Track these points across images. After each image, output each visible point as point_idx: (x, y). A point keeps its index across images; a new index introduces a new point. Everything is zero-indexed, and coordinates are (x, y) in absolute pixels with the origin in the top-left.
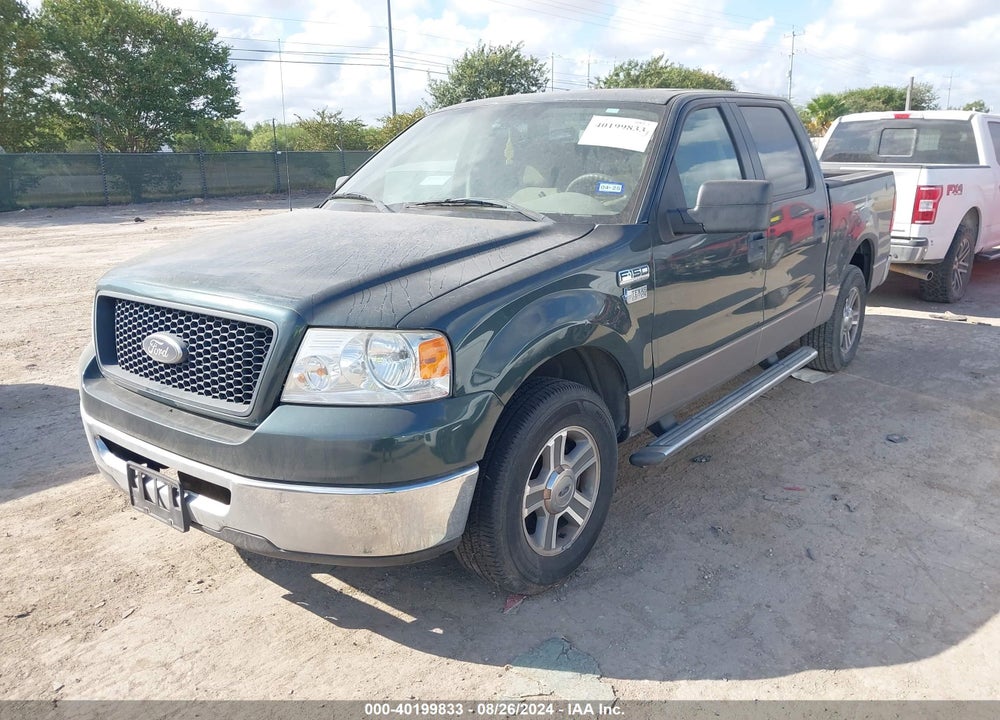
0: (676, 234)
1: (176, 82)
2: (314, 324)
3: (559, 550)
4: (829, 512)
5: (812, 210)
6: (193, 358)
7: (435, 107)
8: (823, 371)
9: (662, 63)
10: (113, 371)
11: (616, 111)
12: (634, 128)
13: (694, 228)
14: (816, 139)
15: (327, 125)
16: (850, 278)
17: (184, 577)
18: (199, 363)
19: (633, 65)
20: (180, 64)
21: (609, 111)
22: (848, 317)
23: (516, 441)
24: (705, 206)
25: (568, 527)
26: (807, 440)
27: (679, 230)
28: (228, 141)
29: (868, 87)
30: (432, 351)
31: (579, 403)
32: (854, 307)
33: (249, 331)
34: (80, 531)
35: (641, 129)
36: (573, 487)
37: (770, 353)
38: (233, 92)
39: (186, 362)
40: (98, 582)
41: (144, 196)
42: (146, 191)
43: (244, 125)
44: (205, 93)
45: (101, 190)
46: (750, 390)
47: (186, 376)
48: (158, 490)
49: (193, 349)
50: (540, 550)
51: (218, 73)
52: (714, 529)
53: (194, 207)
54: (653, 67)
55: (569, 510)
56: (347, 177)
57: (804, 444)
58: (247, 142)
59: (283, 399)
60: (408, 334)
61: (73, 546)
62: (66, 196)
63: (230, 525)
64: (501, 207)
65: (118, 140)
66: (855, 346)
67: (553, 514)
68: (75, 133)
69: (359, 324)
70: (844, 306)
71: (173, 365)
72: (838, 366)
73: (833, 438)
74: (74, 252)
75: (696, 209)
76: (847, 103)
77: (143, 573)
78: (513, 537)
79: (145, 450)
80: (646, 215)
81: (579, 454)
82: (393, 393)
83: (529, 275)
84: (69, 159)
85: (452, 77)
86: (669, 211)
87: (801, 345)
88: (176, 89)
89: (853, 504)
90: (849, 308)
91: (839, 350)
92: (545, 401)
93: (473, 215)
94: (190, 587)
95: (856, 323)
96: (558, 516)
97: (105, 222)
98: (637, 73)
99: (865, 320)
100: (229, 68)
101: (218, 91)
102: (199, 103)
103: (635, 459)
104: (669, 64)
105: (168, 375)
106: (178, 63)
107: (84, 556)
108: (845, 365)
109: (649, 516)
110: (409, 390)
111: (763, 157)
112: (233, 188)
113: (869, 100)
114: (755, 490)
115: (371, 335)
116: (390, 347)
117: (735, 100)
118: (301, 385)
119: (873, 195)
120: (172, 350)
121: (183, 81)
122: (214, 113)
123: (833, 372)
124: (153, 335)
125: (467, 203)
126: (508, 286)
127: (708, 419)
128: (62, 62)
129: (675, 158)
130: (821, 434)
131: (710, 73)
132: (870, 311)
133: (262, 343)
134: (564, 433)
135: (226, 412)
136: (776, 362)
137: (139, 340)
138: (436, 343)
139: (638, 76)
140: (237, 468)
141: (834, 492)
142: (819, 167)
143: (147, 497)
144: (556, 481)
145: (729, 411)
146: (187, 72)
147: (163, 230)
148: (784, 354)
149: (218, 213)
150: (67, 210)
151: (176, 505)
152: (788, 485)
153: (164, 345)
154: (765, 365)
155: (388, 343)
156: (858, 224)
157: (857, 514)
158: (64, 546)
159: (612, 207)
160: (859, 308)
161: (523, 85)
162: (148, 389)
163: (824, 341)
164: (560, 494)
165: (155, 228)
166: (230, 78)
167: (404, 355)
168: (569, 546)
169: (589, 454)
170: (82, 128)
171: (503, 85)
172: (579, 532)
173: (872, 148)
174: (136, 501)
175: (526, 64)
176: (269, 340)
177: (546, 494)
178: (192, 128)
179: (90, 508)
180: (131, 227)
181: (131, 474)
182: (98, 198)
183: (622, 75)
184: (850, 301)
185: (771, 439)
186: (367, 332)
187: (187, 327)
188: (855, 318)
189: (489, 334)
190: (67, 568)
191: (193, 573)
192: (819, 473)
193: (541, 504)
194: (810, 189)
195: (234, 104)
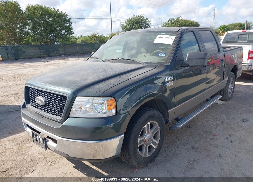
0: (181, 67)
1: (58, 27)
2: (78, 95)
3: (149, 155)
4: (226, 143)
5: (220, 58)
6: (47, 104)
7: (122, 31)
8: (224, 101)
9: (180, 19)
10: (29, 106)
11: (164, 33)
12: (169, 38)
13: (186, 65)
14: (221, 37)
15: (95, 36)
16: (231, 76)
17: (48, 160)
18: (49, 105)
19: (173, 19)
20: (59, 22)
21: (162, 33)
22: (230, 86)
23: (135, 126)
24: (188, 59)
25: (151, 148)
26: (219, 121)
27: (181, 66)
28: (71, 41)
29: (235, 23)
30: (110, 103)
31: (153, 114)
32: (232, 83)
33: (61, 97)
34: (23, 146)
35: (171, 38)
36: (152, 138)
37: (208, 97)
38: (72, 29)
39: (46, 105)
40: (26, 162)
41: (50, 55)
42: (51, 54)
43: (75, 37)
44: (65, 29)
45: (40, 54)
46: (203, 108)
47: (46, 108)
48: (39, 139)
49: (47, 101)
50: (143, 156)
51: (68, 24)
52: (193, 148)
53: (62, 57)
54: (178, 19)
55: (151, 144)
56: (94, 52)
57: (218, 122)
58: (76, 41)
59: (70, 116)
60: (103, 98)
61: (20, 151)
62: (31, 55)
63: (57, 149)
64: (133, 60)
65: (44, 42)
66: (232, 93)
67: (147, 145)
68: (34, 40)
69: (90, 95)
70: (229, 83)
71: (43, 105)
72: (228, 99)
73: (227, 120)
74: (32, 70)
75: (186, 60)
76: (229, 27)
77: (38, 159)
78: (135, 152)
79: (36, 128)
80: (172, 62)
81: (154, 129)
82: (100, 114)
83: (139, 80)
84: (32, 46)
85: (126, 23)
86: (179, 61)
87: (217, 94)
88: (58, 29)
89: (233, 141)
90: (230, 84)
91: (228, 95)
92: (144, 115)
93: (125, 62)
94: (49, 163)
95: (232, 87)
96: (148, 146)
97: (40, 62)
98: (174, 21)
99: (235, 86)
100: (71, 23)
101: (68, 29)
102: (63, 32)
103: (171, 129)
104: (182, 19)
105: (42, 108)
106: (58, 22)
107: (23, 154)
108: (230, 99)
109: (175, 144)
110: (105, 113)
111: (205, 44)
112: (72, 52)
113: (235, 26)
114: (204, 136)
115: (93, 98)
116: (99, 101)
117: (197, 29)
118: (75, 112)
119: (237, 52)
120: (42, 101)
121: (60, 27)
122: (67, 34)
123: (226, 101)
124: (38, 97)
125: (123, 59)
126: (133, 83)
127: (191, 117)
128: (30, 23)
129: (180, 46)
130: (223, 119)
131: (193, 20)
132: (237, 83)
133: (64, 100)
134: (149, 123)
135: (56, 119)
136: (210, 100)
137: (35, 98)
138: (112, 100)
139: (174, 22)
140: (58, 134)
141: (227, 137)
142: (221, 46)
143: (37, 140)
144: (147, 136)
145: (197, 114)
146: (60, 24)
147: (54, 64)
148: (212, 97)
149: (68, 59)
150: (32, 59)
151: (44, 143)
152: (214, 135)
153: (40, 100)
154: (207, 100)
155: (99, 100)
156: (233, 61)
157: (234, 144)
158: (18, 151)
159: (163, 60)
160: (233, 84)
161: (144, 25)
162: (37, 111)
163: (224, 93)
164: (149, 140)
165: (52, 63)
166: (71, 26)
167: (102, 103)
168: (151, 154)
169: (157, 128)
170: (35, 39)
171: (139, 25)
172: (154, 150)
173: (236, 40)
174: (34, 141)
175: (145, 20)
176: (66, 99)
177: (144, 140)
178: (61, 38)
179: (26, 140)
180: (46, 63)
181: (33, 134)
182: (39, 56)
183: (170, 22)
184: (231, 82)
185: (209, 121)
186: (92, 98)
187: (46, 96)
188: (232, 86)
189: (128, 95)
190: (18, 157)
191: (50, 159)
192: (223, 131)
193: (143, 143)
194: (219, 53)
195: (72, 32)
